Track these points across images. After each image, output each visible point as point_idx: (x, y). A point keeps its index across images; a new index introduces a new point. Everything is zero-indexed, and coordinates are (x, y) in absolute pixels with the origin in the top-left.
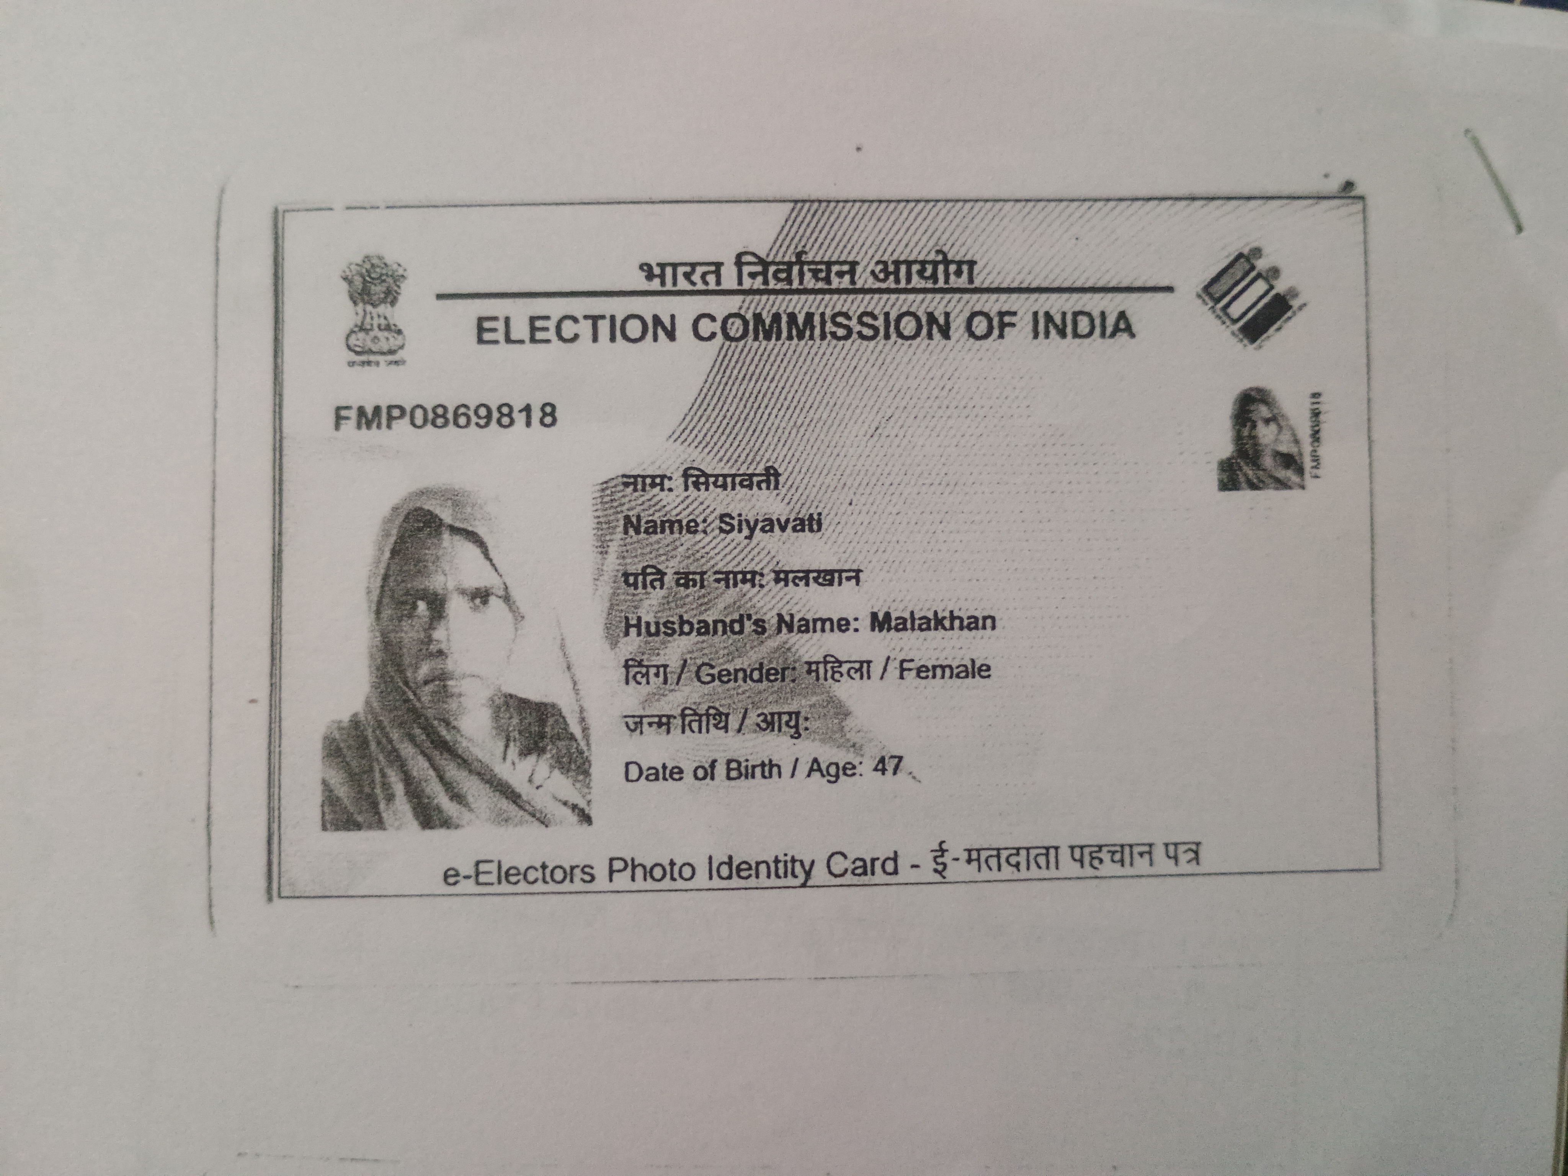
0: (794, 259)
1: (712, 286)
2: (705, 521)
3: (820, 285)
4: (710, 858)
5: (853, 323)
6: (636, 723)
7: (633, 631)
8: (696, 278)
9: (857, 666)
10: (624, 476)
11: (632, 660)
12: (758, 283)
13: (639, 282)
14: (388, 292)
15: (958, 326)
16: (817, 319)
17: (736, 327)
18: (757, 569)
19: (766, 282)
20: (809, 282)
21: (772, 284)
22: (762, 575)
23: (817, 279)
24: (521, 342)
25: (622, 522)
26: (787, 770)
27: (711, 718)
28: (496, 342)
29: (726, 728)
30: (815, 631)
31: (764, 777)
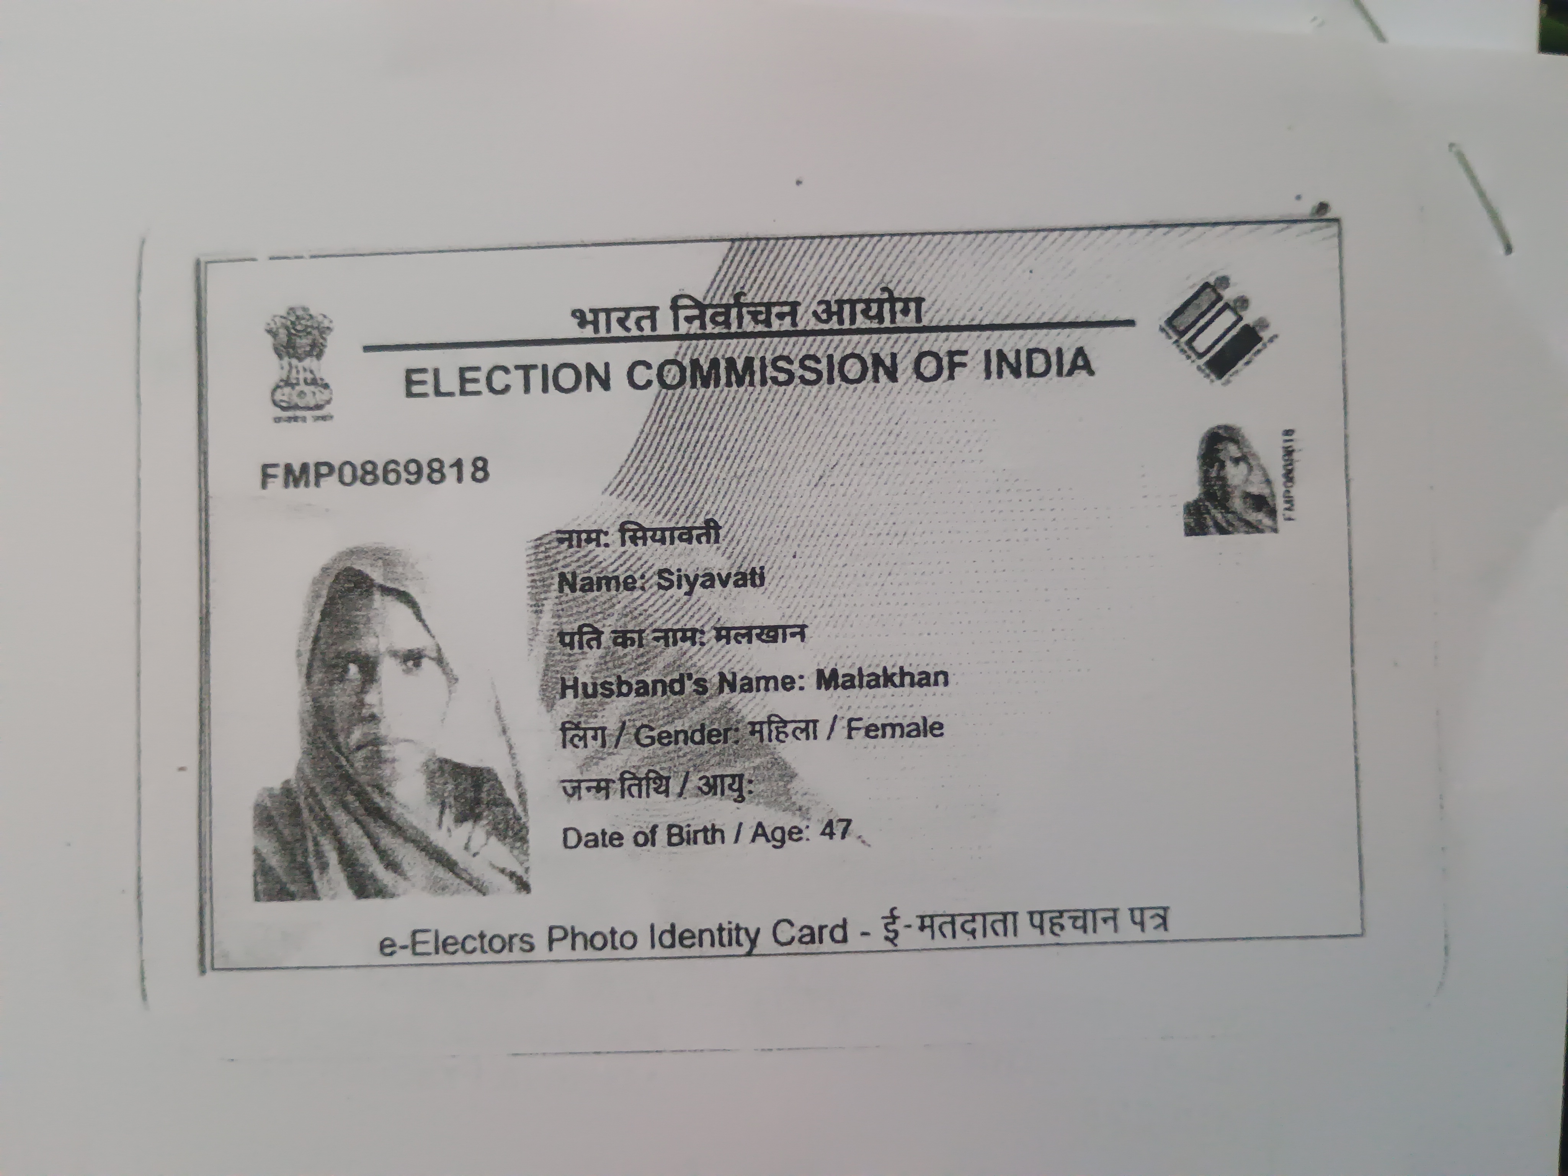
0: (732, 301)
1: (648, 331)
2: (642, 577)
3: (760, 328)
4: (652, 927)
5: (795, 367)
6: (574, 788)
7: (570, 693)
8: (631, 323)
9: (803, 725)
10: (558, 532)
11: (569, 722)
12: (695, 328)
13: (572, 330)
14: (313, 345)
15: (905, 367)
16: (757, 364)
17: (672, 374)
18: (698, 626)
19: (703, 326)
20: (749, 325)
21: (710, 328)
22: (703, 632)
23: (757, 322)
24: (451, 394)
25: (557, 580)
26: (730, 836)
27: (651, 782)
28: (424, 395)
29: (667, 792)
30: (758, 690)
31: (706, 842)
